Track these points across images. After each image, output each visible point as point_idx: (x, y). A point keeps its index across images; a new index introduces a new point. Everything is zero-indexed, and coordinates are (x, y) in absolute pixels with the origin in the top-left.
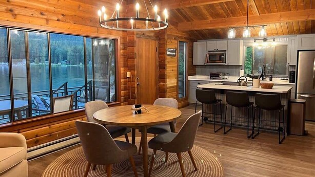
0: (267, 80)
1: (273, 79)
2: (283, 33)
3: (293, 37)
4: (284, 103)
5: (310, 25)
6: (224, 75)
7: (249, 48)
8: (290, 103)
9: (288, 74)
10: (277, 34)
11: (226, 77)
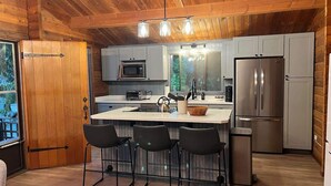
0: (199, 100)
1: (206, 97)
2: (215, 37)
3: (227, 42)
4: (224, 138)
5: (247, 24)
6: (146, 93)
7: (176, 57)
8: (231, 136)
9: (223, 90)
10: (208, 38)
11: (148, 97)
